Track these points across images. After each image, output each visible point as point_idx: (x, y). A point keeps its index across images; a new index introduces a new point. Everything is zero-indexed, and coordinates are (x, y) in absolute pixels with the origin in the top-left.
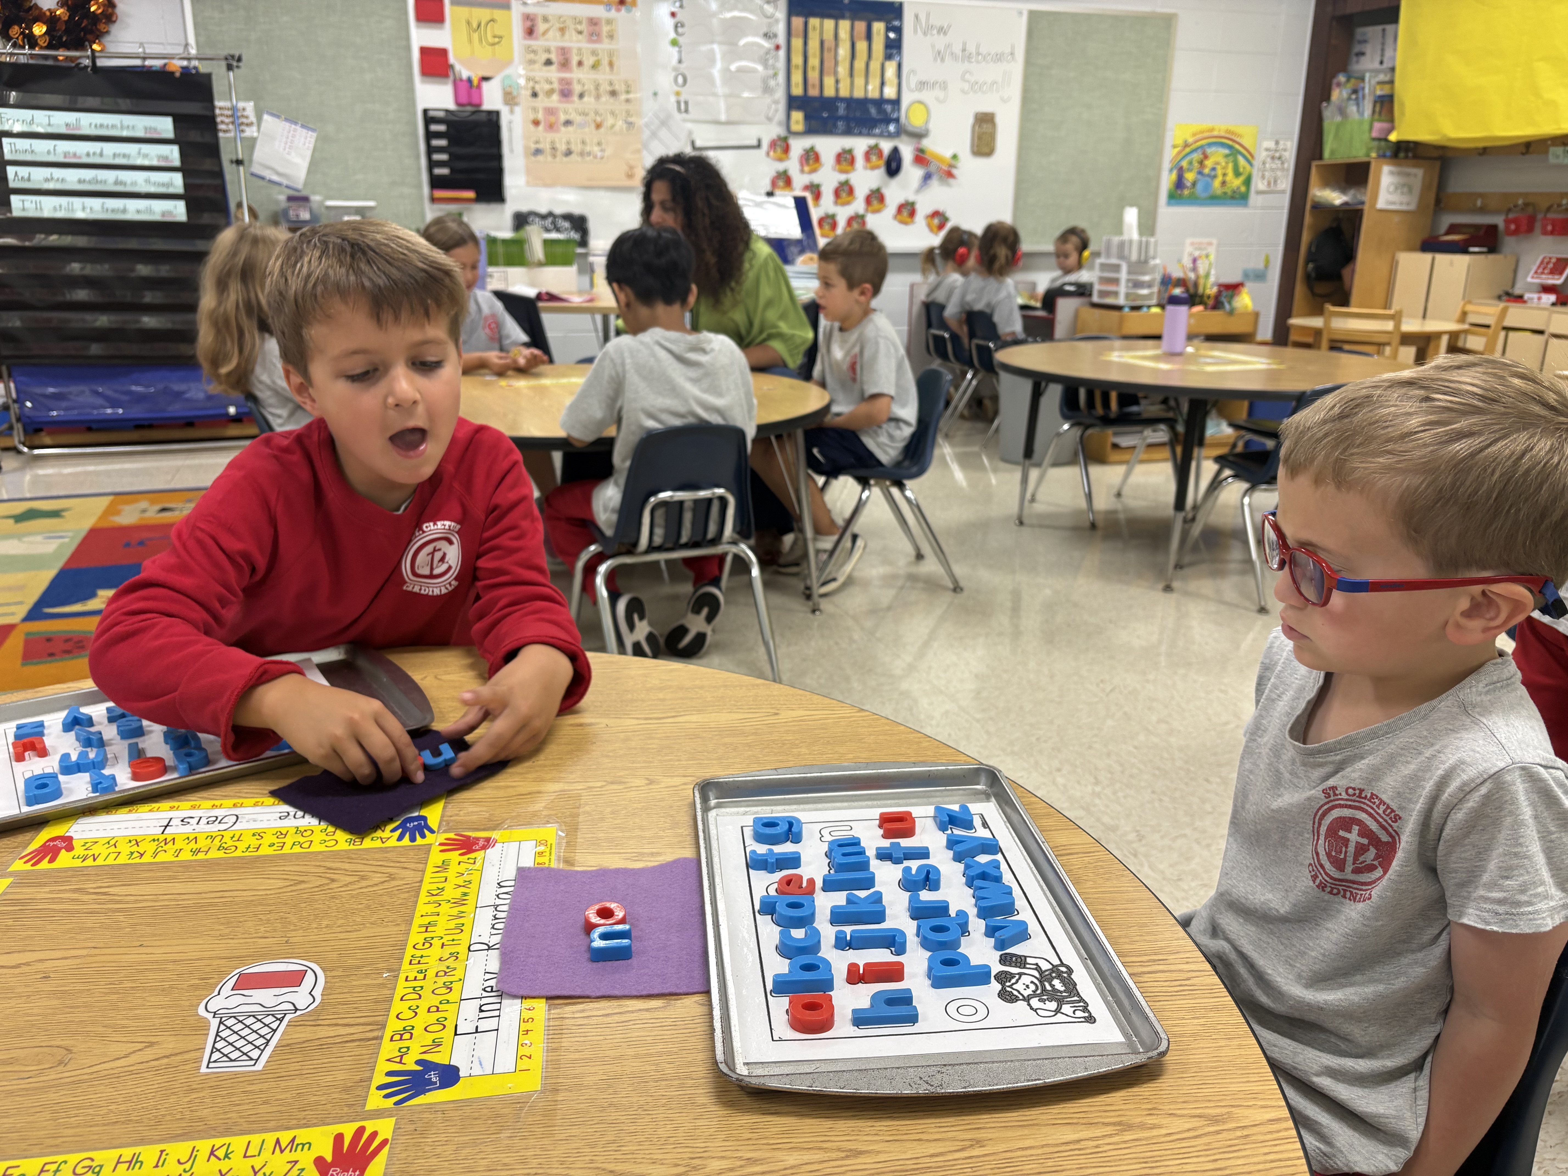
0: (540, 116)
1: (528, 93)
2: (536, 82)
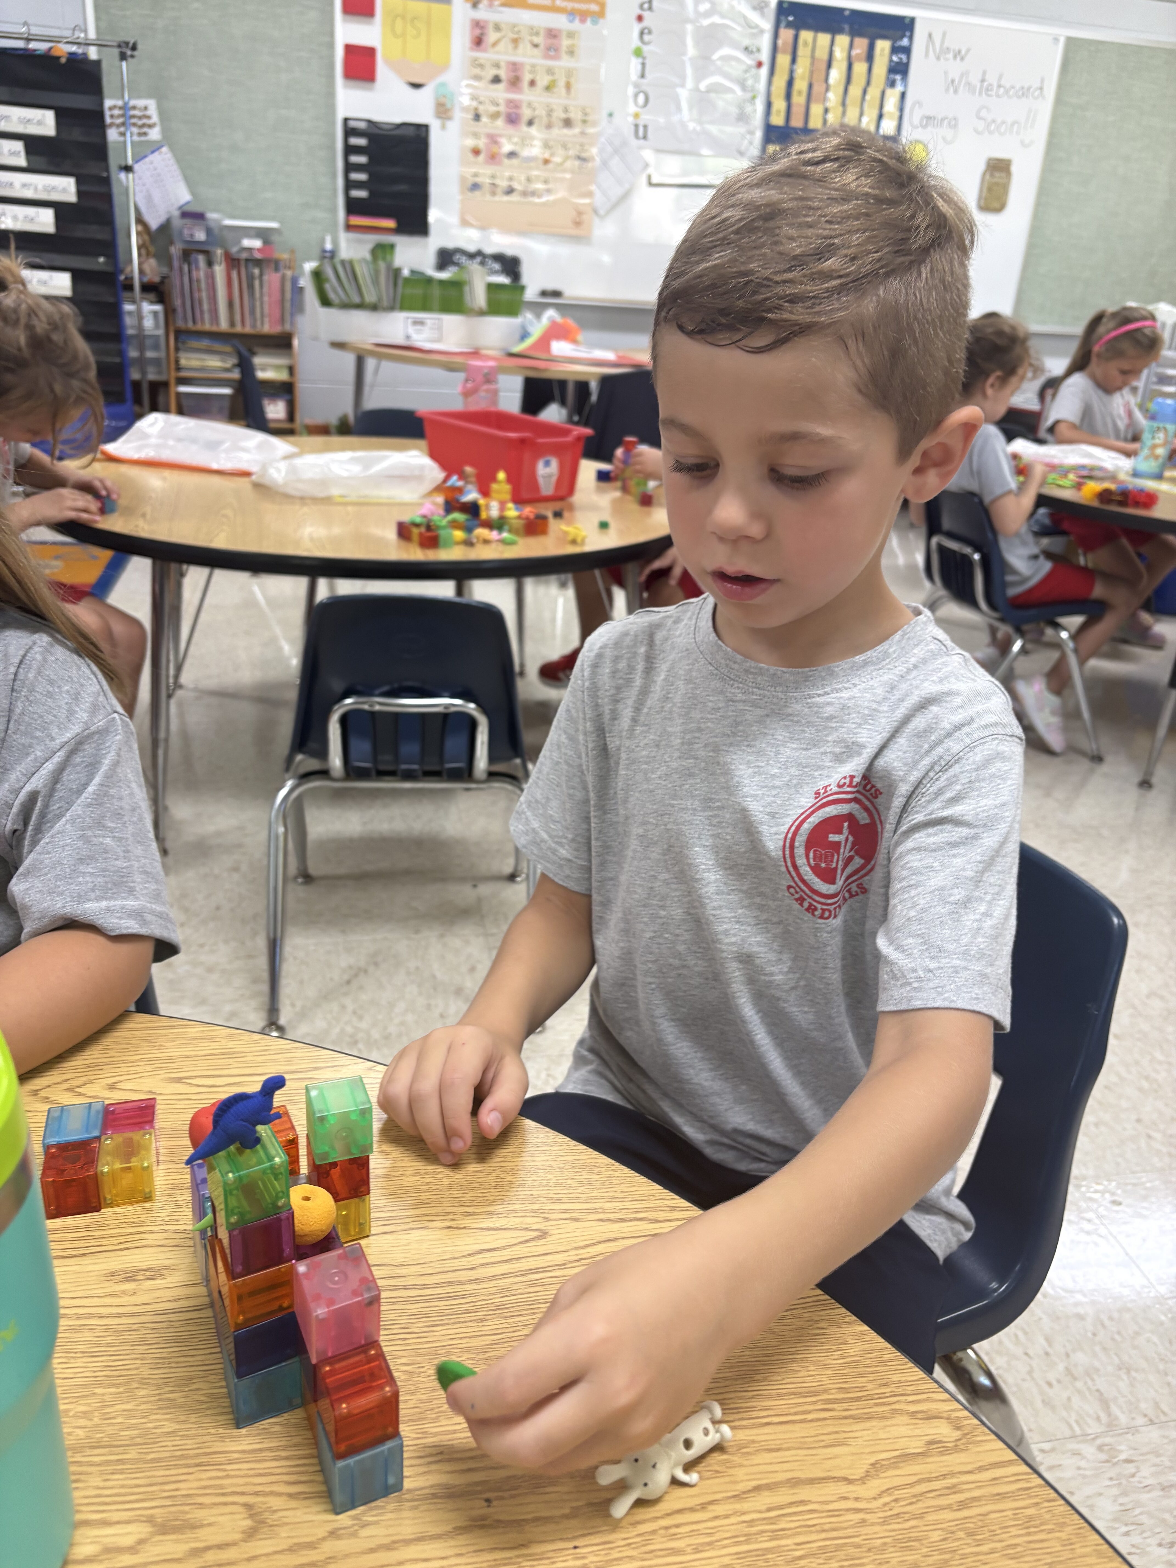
0: (481, 144)
1: (470, 116)
2: (480, 103)
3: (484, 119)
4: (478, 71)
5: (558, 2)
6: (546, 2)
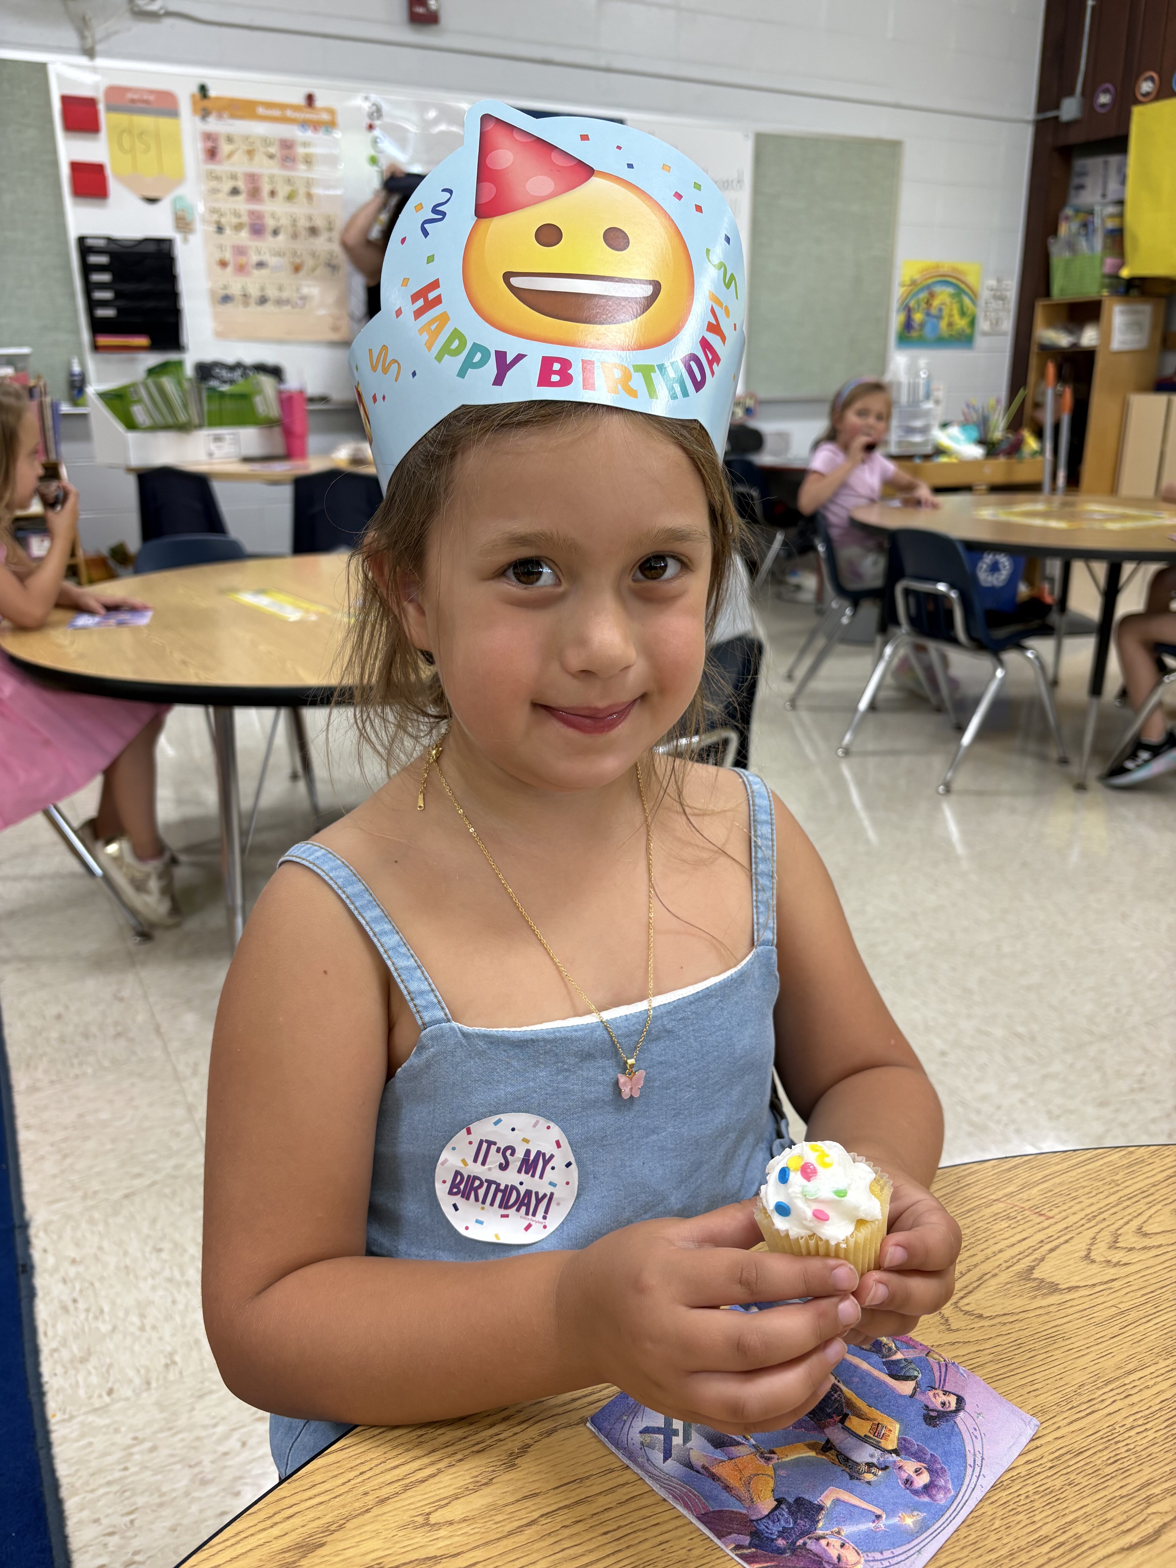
0: (228, 256)
1: (212, 228)
2: (221, 215)
3: (228, 231)
4: (214, 184)
5: (289, 113)
6: (276, 113)
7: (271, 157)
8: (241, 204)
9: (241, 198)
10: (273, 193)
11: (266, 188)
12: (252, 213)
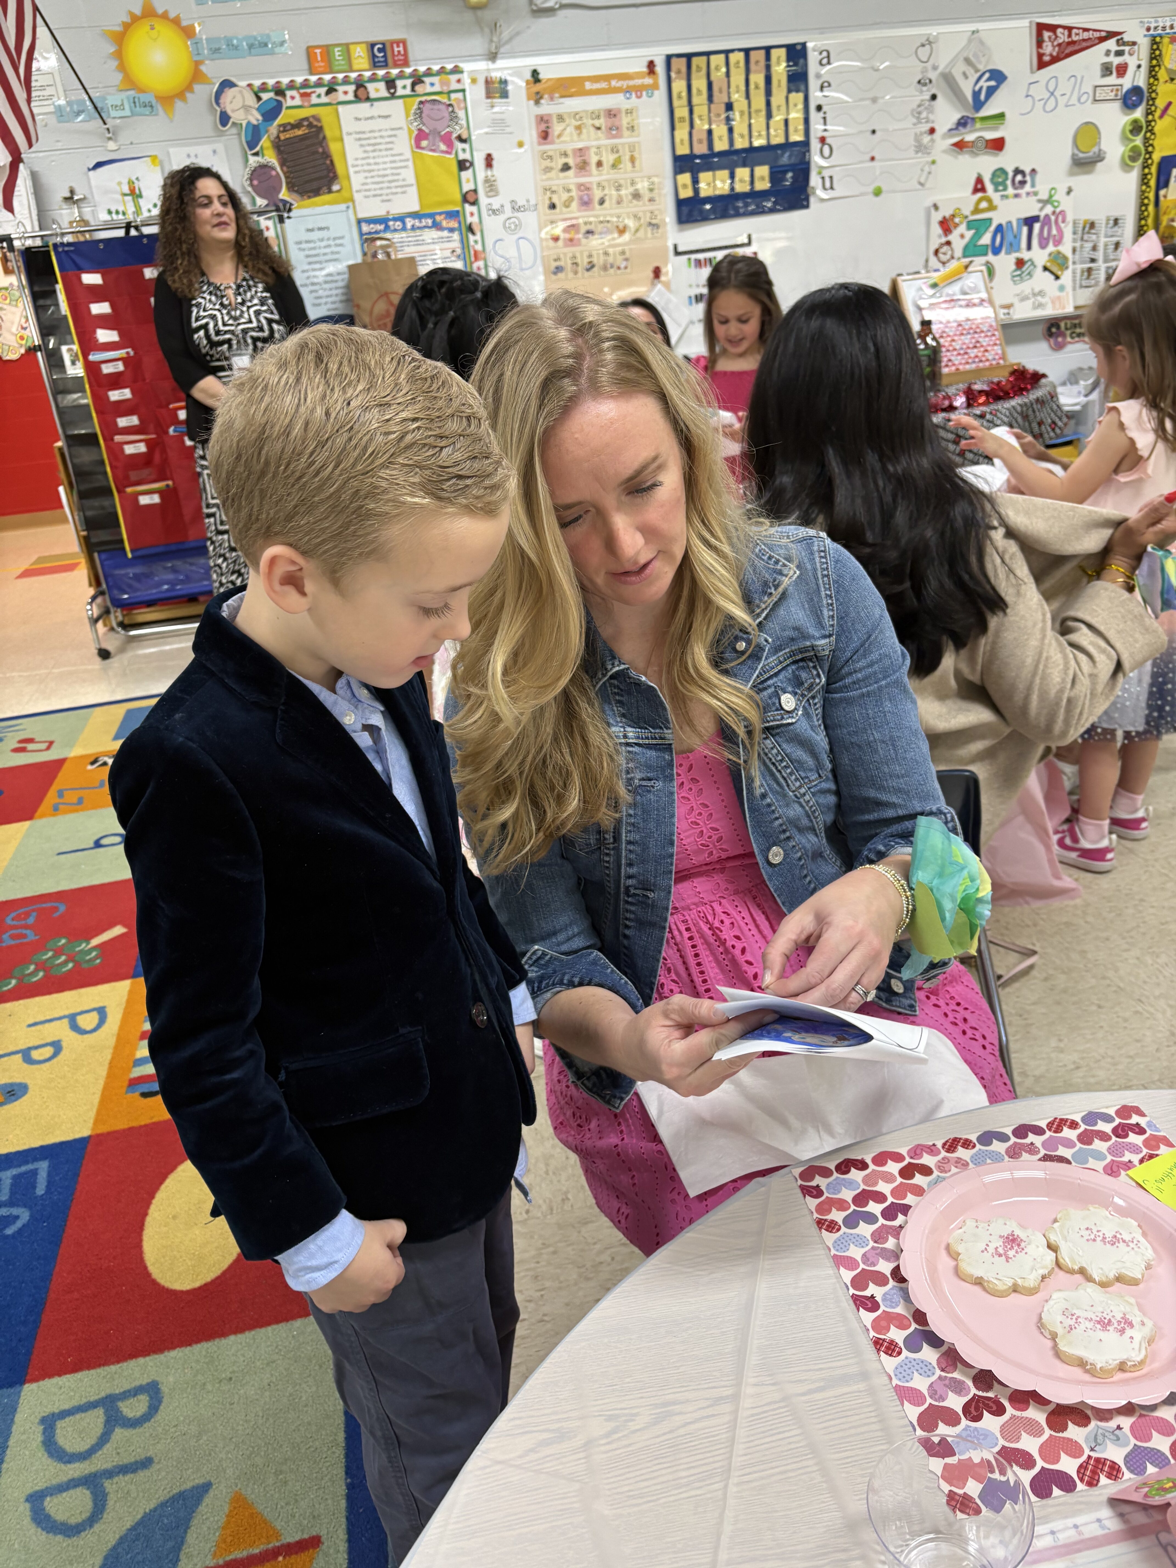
1: (545, 206)
2: (553, 192)
3: (559, 207)
4: (547, 163)
5: (614, 83)
6: (603, 85)
7: (599, 128)
8: (571, 178)
9: (570, 173)
10: (599, 164)
11: (594, 159)
12: (580, 186)
